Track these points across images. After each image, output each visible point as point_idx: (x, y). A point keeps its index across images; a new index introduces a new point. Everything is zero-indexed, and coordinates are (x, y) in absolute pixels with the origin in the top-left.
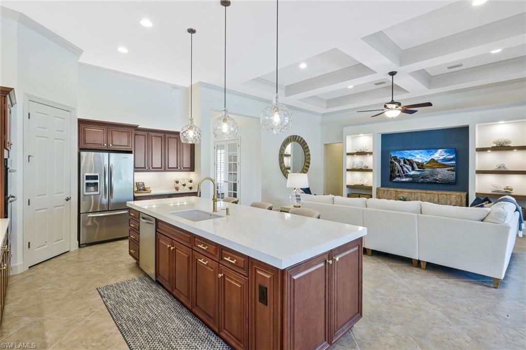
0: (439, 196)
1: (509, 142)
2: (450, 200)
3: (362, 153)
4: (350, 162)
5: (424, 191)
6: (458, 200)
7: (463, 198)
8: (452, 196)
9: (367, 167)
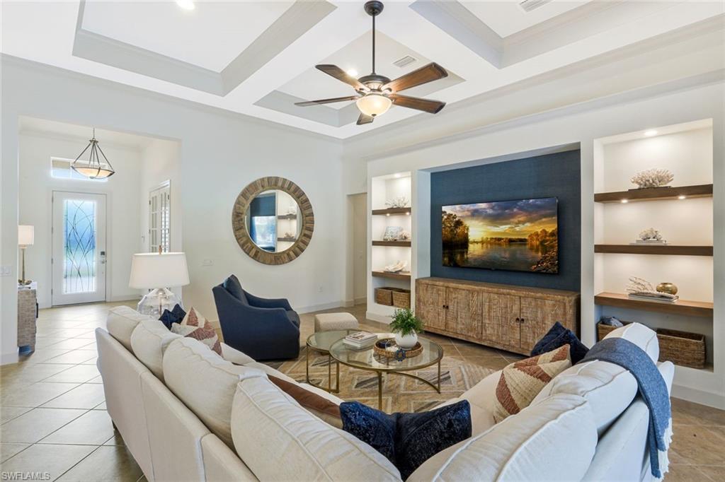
0: (523, 302)
1: (669, 179)
2: (542, 312)
3: (398, 211)
4: (378, 227)
5: (495, 290)
6: (560, 313)
7: (568, 308)
8: (547, 302)
9: (405, 238)
